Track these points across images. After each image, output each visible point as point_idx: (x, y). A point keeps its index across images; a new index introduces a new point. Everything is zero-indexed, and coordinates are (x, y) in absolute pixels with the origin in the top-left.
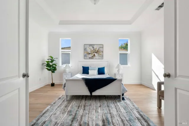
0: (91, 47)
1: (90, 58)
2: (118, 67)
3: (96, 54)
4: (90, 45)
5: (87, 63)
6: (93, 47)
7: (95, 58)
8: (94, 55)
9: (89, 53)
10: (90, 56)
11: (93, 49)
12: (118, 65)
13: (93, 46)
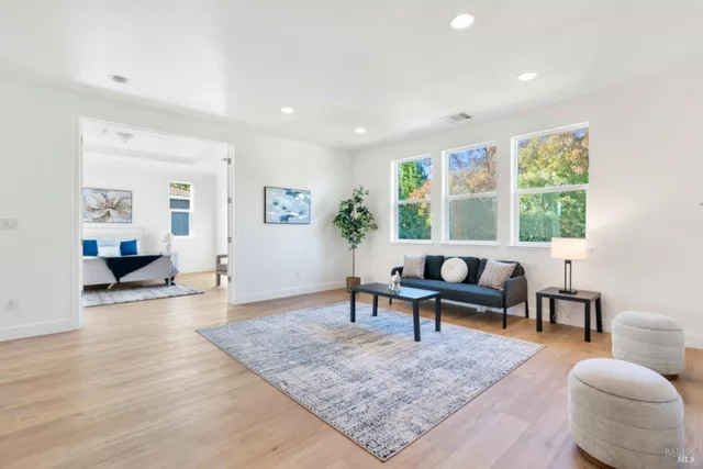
0: (100, 196)
1: (95, 220)
2: (167, 239)
3: (112, 212)
4: (97, 190)
5: (90, 231)
6: (105, 197)
7: (110, 220)
8: (108, 214)
9: (94, 210)
10: (97, 215)
11: (104, 201)
12: (168, 235)
13: (104, 193)
